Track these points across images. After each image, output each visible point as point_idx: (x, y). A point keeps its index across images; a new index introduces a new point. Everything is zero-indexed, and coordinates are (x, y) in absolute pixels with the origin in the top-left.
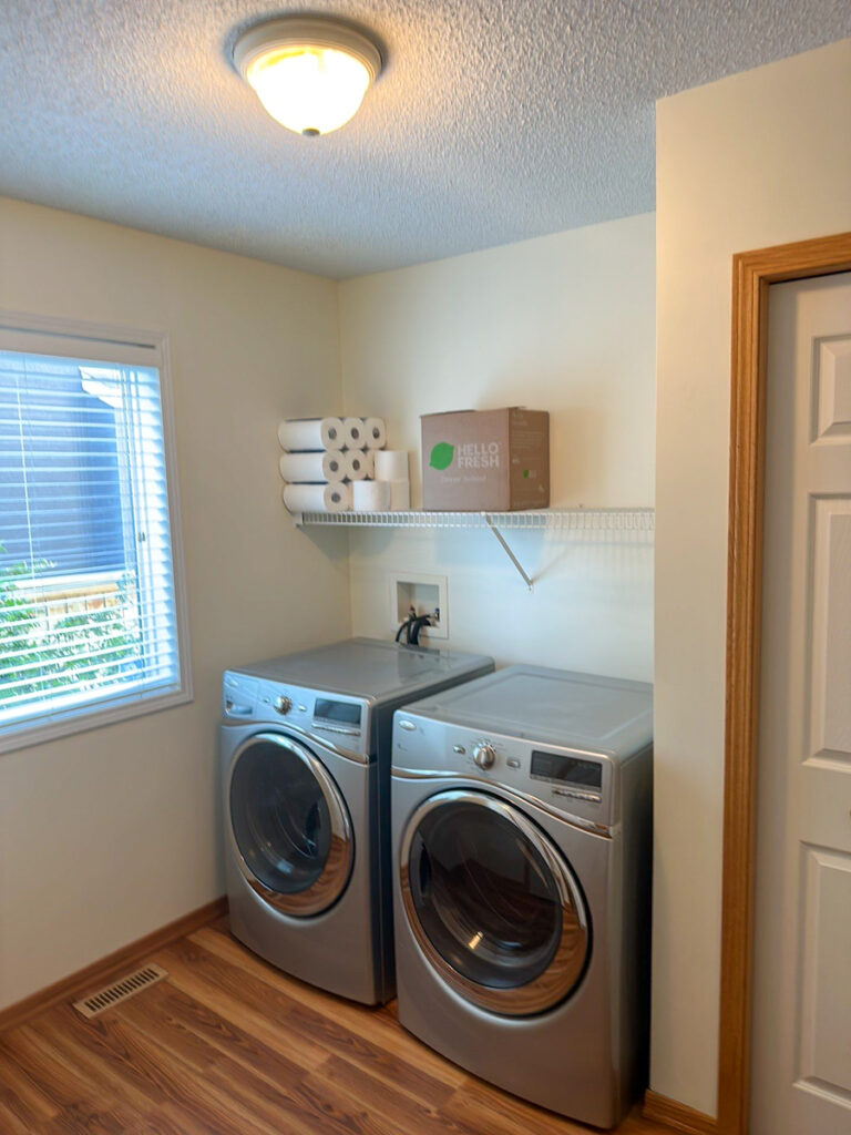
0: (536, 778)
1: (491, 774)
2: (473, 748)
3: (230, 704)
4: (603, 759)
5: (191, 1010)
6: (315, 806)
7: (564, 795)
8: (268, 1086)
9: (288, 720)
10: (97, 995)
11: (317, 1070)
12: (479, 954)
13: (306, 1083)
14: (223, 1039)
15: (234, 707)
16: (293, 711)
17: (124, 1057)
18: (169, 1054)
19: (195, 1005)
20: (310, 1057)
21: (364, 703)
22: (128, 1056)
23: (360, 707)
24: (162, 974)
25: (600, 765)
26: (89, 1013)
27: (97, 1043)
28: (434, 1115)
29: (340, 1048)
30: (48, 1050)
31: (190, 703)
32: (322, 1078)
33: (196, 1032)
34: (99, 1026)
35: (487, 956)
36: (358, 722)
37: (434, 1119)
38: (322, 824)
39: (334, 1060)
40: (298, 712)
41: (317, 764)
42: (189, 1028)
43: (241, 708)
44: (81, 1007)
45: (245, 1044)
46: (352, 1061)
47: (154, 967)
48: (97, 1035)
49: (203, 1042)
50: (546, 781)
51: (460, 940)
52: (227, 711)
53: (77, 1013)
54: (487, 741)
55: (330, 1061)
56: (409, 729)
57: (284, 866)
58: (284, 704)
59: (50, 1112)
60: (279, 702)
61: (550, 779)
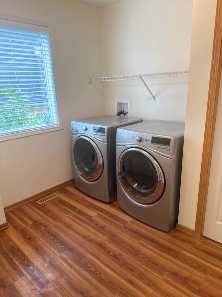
0: (152, 144)
1: (141, 143)
2: (137, 137)
3: (73, 129)
4: (171, 138)
5: (64, 203)
6: (94, 154)
7: (160, 148)
8: (82, 219)
9: (87, 132)
10: (42, 199)
11: (94, 216)
12: (136, 188)
13: (92, 219)
14: (72, 209)
15: (74, 130)
16: (88, 130)
17: (48, 212)
18: (59, 212)
19: (66, 202)
20: (93, 214)
21: (106, 127)
22: (49, 212)
23: (104, 128)
24: (57, 195)
25: (170, 140)
26: (40, 203)
27: (42, 209)
28: (123, 227)
29: (100, 212)
30: (30, 210)
31: (62, 130)
32: (96, 218)
33: (65, 207)
34: (42, 206)
35: (137, 189)
36: (104, 132)
37: (123, 228)
38: (95, 158)
39: (99, 214)
40: (89, 131)
41: (95, 144)
42: (64, 207)
43: (76, 130)
44: (38, 202)
45: (77, 210)
46: (104, 215)
47: (55, 194)
48: (42, 208)
49: (67, 210)
50: (155, 144)
51: (132, 185)
52: (72, 131)
53: (37, 203)
54: (140, 135)
55: (98, 214)
56: (120, 133)
57: (87, 169)
58: (85, 128)
59: (31, 223)
60: (84, 128)
61: (156, 144)
